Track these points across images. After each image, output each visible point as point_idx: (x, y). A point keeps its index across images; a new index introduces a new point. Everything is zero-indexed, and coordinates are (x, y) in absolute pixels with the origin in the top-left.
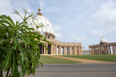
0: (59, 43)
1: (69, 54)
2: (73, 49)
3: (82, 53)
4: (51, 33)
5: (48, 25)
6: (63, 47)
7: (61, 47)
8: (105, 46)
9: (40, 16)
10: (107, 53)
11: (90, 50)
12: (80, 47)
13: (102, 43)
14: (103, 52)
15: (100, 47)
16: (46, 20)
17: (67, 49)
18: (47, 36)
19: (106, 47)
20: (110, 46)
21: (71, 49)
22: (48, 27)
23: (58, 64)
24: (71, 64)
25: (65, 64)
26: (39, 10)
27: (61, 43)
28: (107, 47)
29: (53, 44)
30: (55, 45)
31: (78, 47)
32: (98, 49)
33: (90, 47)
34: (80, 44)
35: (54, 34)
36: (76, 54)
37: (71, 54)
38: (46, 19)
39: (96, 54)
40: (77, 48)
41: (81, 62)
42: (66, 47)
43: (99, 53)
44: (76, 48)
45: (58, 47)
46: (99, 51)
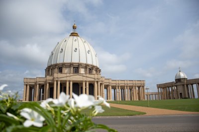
0: (107, 81)
1: (124, 100)
2: (131, 90)
3: (146, 96)
4: (95, 64)
5: (89, 51)
6: (114, 88)
7: (111, 87)
8: (183, 85)
9: (75, 38)
10: (187, 97)
11: (160, 91)
12: (143, 86)
13: (179, 80)
14: (181, 94)
15: (176, 86)
16: (86, 44)
17: (120, 90)
18: (88, 70)
19: (185, 86)
20: (192, 84)
21: (127, 91)
22: (89, 56)
23: (108, 117)
24: (128, 117)
25: (119, 117)
26: (74, 28)
27: (110, 81)
28: (187, 85)
29: (97, 82)
30: (101, 84)
31: (139, 87)
32: (172, 89)
33: (159, 86)
34: (142, 83)
35: (98, 67)
36: (136, 98)
37: (127, 98)
38: (85, 42)
39: (170, 98)
40: (137, 88)
41: (145, 113)
42: (120, 87)
43: (175, 96)
44: (135, 88)
45: (106, 87)
46: (175, 92)
